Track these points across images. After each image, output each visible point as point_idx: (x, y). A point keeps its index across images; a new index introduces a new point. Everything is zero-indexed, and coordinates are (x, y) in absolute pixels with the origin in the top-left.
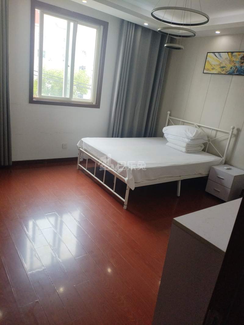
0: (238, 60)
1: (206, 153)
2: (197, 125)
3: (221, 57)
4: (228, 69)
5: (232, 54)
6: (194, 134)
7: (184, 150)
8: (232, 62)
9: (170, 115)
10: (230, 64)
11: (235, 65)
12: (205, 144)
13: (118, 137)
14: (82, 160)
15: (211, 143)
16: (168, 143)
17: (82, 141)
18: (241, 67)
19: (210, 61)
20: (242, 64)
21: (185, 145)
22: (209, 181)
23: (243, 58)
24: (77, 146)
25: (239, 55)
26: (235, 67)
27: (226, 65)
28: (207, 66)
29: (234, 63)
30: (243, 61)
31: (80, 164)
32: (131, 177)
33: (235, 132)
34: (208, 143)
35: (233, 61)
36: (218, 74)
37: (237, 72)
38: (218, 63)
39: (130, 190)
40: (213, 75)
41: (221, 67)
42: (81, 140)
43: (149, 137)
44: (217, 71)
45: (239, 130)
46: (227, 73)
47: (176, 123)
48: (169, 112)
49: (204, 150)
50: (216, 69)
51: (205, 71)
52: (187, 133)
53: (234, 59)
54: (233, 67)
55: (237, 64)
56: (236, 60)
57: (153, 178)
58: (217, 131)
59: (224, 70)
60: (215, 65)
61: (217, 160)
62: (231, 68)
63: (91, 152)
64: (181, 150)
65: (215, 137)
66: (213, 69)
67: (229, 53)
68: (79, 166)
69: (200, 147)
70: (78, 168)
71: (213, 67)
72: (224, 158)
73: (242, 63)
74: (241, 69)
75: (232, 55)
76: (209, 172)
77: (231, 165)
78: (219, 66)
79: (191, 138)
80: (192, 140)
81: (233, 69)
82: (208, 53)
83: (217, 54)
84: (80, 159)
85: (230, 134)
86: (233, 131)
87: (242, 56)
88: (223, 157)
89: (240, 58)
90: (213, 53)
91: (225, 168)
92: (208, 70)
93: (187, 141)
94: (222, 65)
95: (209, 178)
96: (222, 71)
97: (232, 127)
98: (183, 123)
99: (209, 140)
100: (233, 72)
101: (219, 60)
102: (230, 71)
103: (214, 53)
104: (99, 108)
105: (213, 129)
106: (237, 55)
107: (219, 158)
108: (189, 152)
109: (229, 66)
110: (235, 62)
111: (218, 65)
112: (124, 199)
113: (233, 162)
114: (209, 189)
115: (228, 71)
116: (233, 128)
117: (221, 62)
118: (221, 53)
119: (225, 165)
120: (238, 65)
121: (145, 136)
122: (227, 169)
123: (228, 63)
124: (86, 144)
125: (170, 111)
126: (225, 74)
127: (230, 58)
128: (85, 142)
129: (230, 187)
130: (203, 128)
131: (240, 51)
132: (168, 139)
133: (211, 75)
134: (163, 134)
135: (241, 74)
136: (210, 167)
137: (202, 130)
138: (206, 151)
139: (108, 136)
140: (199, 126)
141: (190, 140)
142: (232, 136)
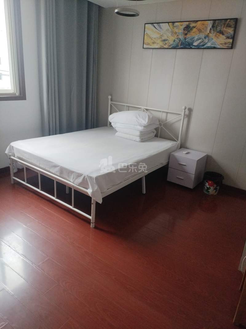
0: (180, 31)
1: (159, 139)
2: (145, 109)
3: (160, 28)
4: (171, 42)
5: (173, 24)
6: (147, 120)
7: (138, 139)
8: (174, 34)
9: (112, 100)
10: (172, 36)
11: (178, 37)
12: (156, 129)
13: (56, 134)
14: (16, 171)
15: (163, 127)
16: (117, 133)
17: (13, 147)
18: (185, 39)
19: (149, 34)
20: (186, 36)
21: (138, 133)
22: (170, 170)
23: (186, 29)
24: (6, 154)
25: (182, 25)
26: (179, 39)
27: (168, 37)
28: (147, 40)
29: (176, 35)
30: (186, 32)
31: (15, 176)
32: (96, 188)
33: (187, 112)
34: (160, 127)
35: (176, 33)
36: (160, 48)
37: (181, 45)
38: (158, 36)
39: (97, 203)
40: (154, 50)
41: (163, 40)
42: (11, 146)
43: (91, 128)
44: (159, 45)
45: (190, 110)
46: (170, 47)
47: (120, 109)
48: (110, 97)
49: (156, 136)
50: (157, 43)
51: (145, 46)
52: (139, 120)
53: (176, 30)
54: (176, 39)
55: (180, 35)
56: (178, 31)
57: (119, 182)
58: (167, 113)
59: (166, 44)
60: (155, 38)
61: (173, 145)
62: (174, 41)
63: (29, 160)
64: (134, 140)
65: (166, 120)
66: (153, 43)
67: (169, 23)
68: (14, 179)
69: (153, 133)
70: (12, 182)
71: (154, 41)
72: (179, 142)
73: (186, 34)
74: (186, 42)
75: (173, 26)
76: (169, 159)
77: (187, 148)
78: (161, 39)
79: (144, 125)
80: (145, 127)
81: (177, 42)
82: (145, 24)
83: (155, 25)
84: (13, 169)
85: (183, 115)
86: (185, 112)
87: (185, 26)
88: (178, 140)
89: (183, 29)
90: (151, 24)
91: (184, 152)
92: (148, 44)
93: (141, 128)
94: (163, 38)
95: (169, 166)
96: (164, 45)
97: (183, 108)
98: (129, 108)
99: (160, 124)
100: (177, 46)
101: (159, 32)
102: (173, 44)
103: (153, 23)
104: (25, 99)
105: (163, 112)
106: (179, 25)
107: (175, 143)
108: (143, 140)
109: (171, 39)
110: (178, 34)
111: (159, 39)
112: (91, 216)
113: (189, 144)
114: (171, 178)
115: (171, 45)
116: (185, 109)
117: (162, 34)
118: (160, 24)
119: (181, 149)
120: (181, 37)
121: (87, 128)
122: (186, 154)
123: (170, 35)
124: (19, 150)
125: (111, 95)
126: (168, 48)
127: (172, 29)
128: (16, 149)
129: (194, 173)
130: (152, 112)
131: (182, 21)
132: (117, 129)
133: (152, 50)
134: (110, 123)
135: (186, 47)
136: (169, 154)
137: (151, 114)
138: (159, 137)
139: (43, 134)
140: (147, 110)
141: (143, 127)
142: (185, 117)
